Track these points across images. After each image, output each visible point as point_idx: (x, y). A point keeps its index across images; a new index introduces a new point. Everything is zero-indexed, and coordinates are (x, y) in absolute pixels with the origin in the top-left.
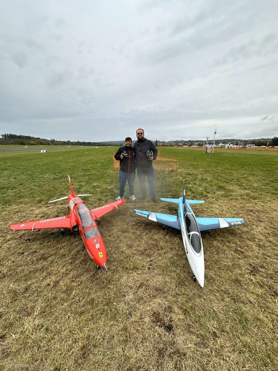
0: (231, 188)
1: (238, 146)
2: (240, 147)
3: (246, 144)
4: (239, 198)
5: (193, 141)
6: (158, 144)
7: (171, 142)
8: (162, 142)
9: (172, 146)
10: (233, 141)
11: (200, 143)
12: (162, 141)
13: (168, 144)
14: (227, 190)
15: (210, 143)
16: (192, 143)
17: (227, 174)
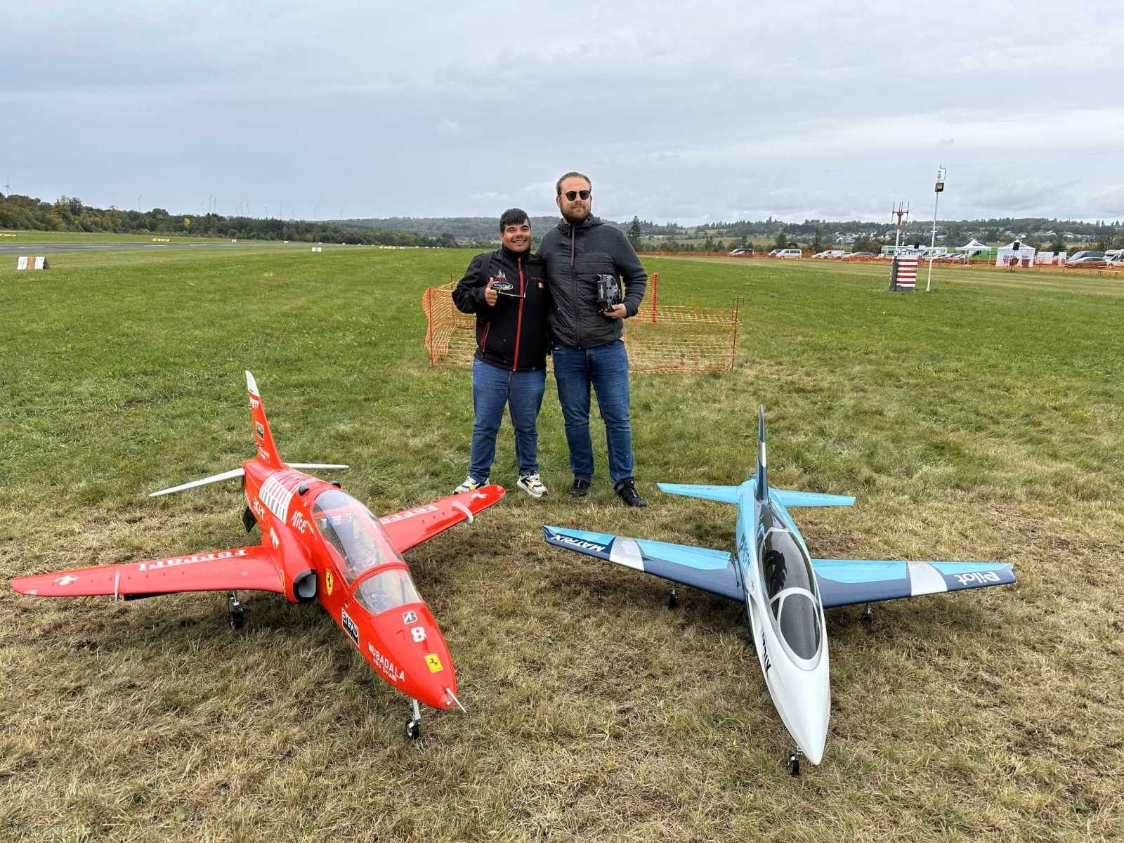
0: (992, 452)
1: (1062, 255)
2: (1076, 259)
3: (1102, 248)
4: (1019, 492)
5: (831, 228)
6: (644, 239)
7: (711, 232)
8: (662, 231)
9: (718, 250)
10: (1037, 229)
11: (867, 238)
12: (661, 222)
13: (695, 243)
14: (971, 459)
15: (918, 236)
16: (824, 238)
17: (981, 391)
